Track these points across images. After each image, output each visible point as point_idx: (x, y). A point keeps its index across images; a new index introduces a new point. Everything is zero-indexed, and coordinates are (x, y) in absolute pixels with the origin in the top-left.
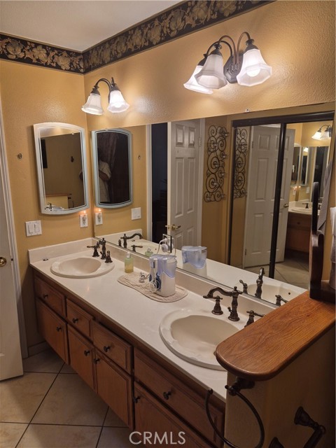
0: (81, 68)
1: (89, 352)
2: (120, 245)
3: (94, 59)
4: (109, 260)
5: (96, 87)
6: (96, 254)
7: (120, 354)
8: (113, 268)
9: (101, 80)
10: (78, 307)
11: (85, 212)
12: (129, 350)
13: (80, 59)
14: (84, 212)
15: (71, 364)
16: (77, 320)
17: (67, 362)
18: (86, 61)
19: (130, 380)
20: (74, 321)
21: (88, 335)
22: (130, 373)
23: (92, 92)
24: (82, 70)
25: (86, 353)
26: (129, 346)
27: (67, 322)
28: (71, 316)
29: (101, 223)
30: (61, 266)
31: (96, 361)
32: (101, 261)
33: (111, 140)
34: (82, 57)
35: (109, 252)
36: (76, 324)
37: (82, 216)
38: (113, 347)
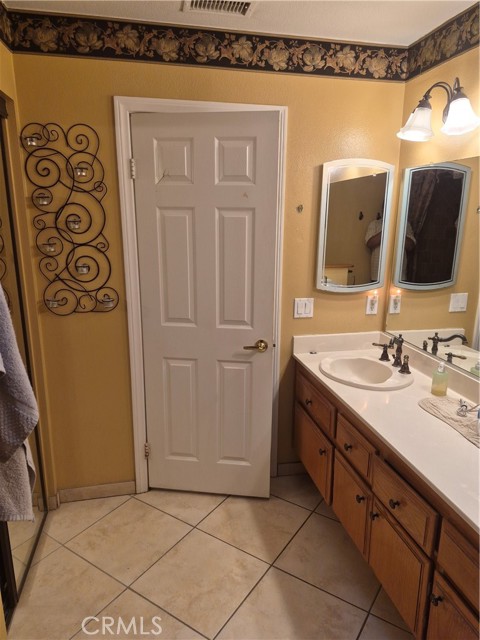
0: (403, 72)
1: (363, 498)
2: (425, 348)
3: (428, 54)
4: (405, 370)
5: (427, 96)
6: (385, 357)
7: (416, 519)
8: (412, 382)
9: (436, 85)
10: (354, 429)
11: (376, 292)
12: (433, 519)
13: (403, 59)
14: (374, 292)
15: (334, 505)
16: (351, 447)
17: (328, 500)
18: (413, 60)
19: (427, 565)
20: (348, 447)
21: (364, 472)
22: (429, 555)
23: (419, 106)
24: (404, 76)
25: (359, 499)
26: (435, 514)
27: (334, 446)
28: (342, 439)
29: (398, 311)
30: (332, 365)
31: (374, 516)
32: (392, 368)
33: (426, 186)
34: (406, 54)
35: (406, 357)
36: (348, 453)
37: (370, 298)
38: (405, 504)
